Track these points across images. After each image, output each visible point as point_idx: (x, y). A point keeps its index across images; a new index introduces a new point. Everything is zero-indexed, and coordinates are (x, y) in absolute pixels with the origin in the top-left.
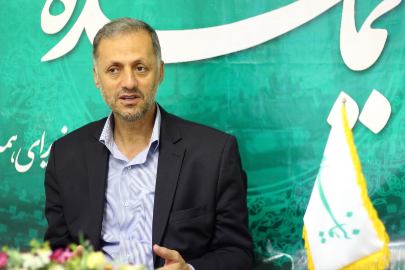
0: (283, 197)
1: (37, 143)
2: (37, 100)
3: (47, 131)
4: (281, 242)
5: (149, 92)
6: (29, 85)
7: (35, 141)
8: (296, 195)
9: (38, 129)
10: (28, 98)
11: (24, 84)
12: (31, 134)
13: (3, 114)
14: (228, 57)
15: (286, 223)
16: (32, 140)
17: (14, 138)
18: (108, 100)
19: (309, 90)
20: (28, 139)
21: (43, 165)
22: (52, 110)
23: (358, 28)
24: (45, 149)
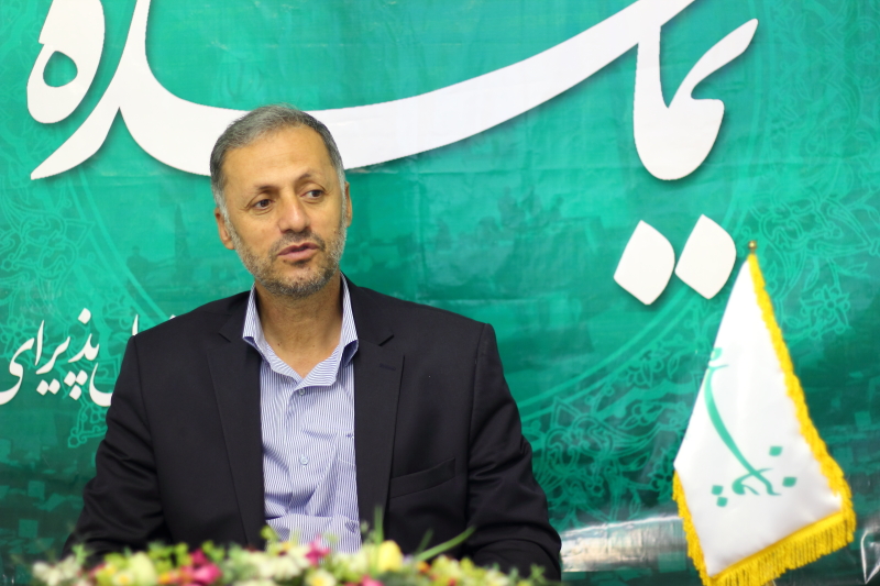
0: (535, 430)
1: (28, 345)
2: (23, 257)
3: (47, 318)
5: (332, 238)
7: (23, 341)
8: (560, 424)
9: (28, 315)
10: (5, 255)
12: (14, 327)
14: (415, 160)
15: (543, 478)
16: (17, 339)
19: (576, 219)
20: (9, 336)
21: (43, 388)
22: (57, 277)
23: (668, 96)
24: (46, 356)
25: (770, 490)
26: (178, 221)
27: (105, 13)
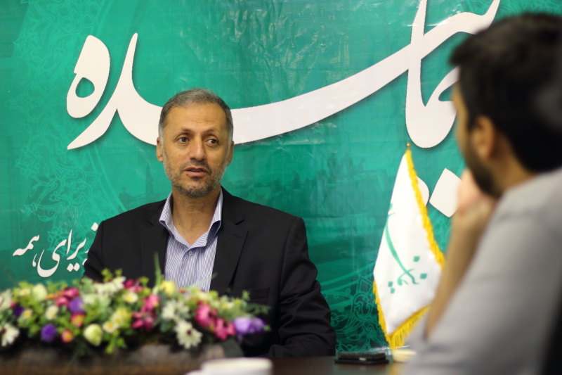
0: (347, 294)
1: (63, 243)
2: (62, 193)
3: (74, 228)
4: (346, 344)
5: (217, 169)
6: (53, 177)
7: (60, 241)
8: (362, 290)
9: (64, 226)
10: (52, 192)
11: (47, 176)
13: (23, 211)
14: (281, 138)
15: (351, 322)
16: (57, 240)
17: (36, 238)
19: (373, 171)
20: (53, 238)
21: (70, 268)
22: (80, 205)
23: (425, 102)
24: (73, 250)
25: (414, 282)
26: (148, 173)
27: (110, 56)
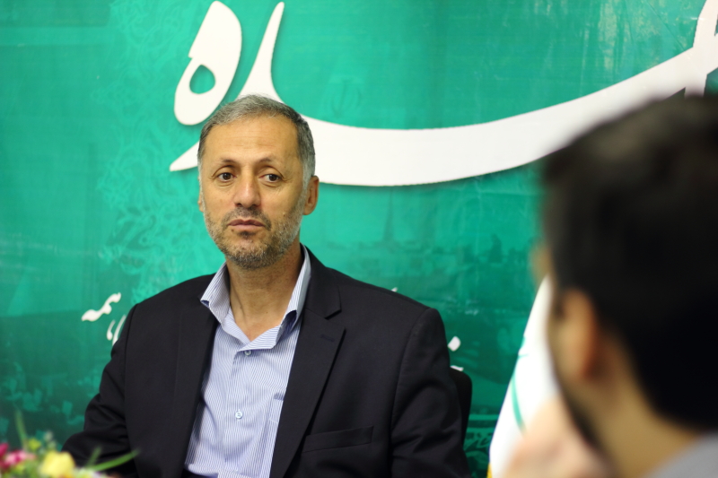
2: (157, 235)
5: (280, 220)
6: (147, 209)
9: (154, 285)
10: (144, 232)
11: (139, 206)
12: (143, 292)
13: (101, 255)
14: (480, 181)
17: (116, 298)
18: (213, 228)
22: (181, 255)
